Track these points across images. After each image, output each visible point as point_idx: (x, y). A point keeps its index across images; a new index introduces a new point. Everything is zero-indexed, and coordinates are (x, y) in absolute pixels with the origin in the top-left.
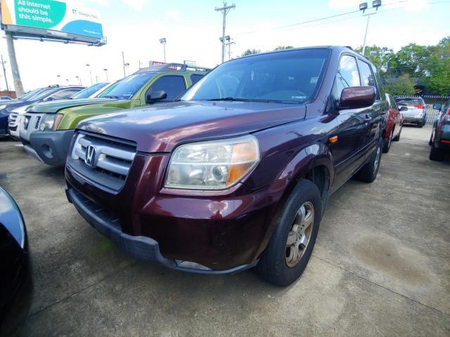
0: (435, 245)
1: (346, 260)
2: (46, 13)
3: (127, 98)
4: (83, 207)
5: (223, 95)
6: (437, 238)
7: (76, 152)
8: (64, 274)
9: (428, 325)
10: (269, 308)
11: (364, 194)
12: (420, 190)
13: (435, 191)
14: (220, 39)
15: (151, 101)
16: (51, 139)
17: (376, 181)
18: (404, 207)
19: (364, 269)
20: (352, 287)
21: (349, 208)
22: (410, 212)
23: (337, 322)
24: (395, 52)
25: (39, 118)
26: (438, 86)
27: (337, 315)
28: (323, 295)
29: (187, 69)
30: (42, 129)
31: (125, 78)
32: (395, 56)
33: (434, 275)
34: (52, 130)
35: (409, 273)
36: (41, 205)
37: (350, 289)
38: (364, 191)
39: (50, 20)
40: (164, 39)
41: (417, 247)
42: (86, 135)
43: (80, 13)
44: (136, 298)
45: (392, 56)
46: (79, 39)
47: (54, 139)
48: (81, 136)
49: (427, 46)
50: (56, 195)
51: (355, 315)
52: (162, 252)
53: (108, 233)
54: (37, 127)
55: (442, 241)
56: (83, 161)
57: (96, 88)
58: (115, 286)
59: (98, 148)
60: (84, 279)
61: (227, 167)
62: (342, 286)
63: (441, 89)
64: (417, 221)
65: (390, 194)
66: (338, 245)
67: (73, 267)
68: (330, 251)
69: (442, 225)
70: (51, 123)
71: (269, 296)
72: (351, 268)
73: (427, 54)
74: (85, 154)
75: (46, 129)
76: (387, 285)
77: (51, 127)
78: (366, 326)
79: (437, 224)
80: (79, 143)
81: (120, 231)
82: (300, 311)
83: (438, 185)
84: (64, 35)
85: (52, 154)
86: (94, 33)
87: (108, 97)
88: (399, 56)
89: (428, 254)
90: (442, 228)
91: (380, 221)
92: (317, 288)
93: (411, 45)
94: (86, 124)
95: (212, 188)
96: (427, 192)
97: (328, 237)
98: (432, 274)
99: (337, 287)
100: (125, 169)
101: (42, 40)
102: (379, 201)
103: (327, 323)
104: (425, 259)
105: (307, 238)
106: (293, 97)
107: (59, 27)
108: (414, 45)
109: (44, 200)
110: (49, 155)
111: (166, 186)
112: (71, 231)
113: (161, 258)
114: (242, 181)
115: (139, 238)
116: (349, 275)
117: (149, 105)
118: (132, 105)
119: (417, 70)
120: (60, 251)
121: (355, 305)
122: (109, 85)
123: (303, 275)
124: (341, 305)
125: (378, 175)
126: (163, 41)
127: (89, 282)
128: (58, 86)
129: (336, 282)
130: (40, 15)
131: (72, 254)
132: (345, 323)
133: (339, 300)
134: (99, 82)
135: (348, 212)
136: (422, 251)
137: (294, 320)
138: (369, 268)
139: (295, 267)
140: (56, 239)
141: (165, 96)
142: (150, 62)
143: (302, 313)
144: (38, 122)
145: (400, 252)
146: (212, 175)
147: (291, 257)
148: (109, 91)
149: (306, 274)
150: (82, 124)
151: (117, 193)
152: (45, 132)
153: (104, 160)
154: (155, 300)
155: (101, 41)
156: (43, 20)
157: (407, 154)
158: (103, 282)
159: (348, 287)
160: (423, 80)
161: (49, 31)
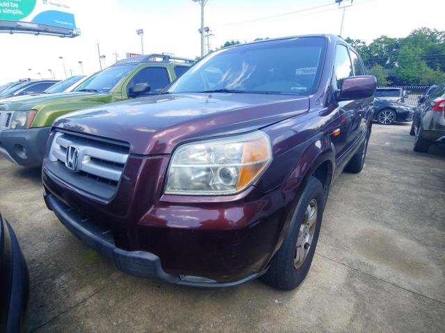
0: (430, 235)
1: (348, 255)
2: (16, 5)
3: (107, 91)
4: (66, 216)
5: (208, 87)
6: (431, 228)
7: (55, 154)
8: (48, 291)
9: (437, 320)
10: (278, 315)
11: (355, 185)
12: (406, 178)
13: (419, 180)
14: (199, 30)
15: (133, 94)
16: (24, 138)
17: (363, 171)
18: (394, 197)
19: (367, 265)
20: (359, 285)
21: (342, 200)
22: (401, 202)
23: (350, 325)
24: (368, 44)
25: (10, 114)
26: (408, 77)
27: (348, 318)
28: (331, 296)
29: (170, 60)
30: (14, 127)
31: (102, 71)
32: (367, 48)
33: (435, 266)
34: (24, 128)
35: (411, 266)
36: (17, 211)
37: (357, 286)
38: (353, 182)
39: (20, 12)
40: (141, 30)
41: (414, 238)
42: (65, 134)
43: (51, 4)
44: (133, 315)
45: (365, 48)
46: (50, 30)
47: (27, 137)
48: (58, 134)
49: (398, 38)
50: (33, 200)
51: (367, 315)
52: (165, 267)
53: (97, 247)
54: (7, 125)
55: (436, 231)
56: (63, 163)
57: (71, 81)
58: (107, 301)
59: (80, 148)
60: (71, 296)
61: (237, 168)
62: (349, 285)
63: (411, 80)
64: (407, 210)
65: (379, 184)
66: (337, 240)
67: (57, 281)
68: (331, 247)
69: (432, 214)
70: (23, 121)
71: (276, 301)
72: (354, 264)
73: (397, 46)
74: (65, 155)
75: (18, 126)
76: (393, 280)
77: (23, 124)
78: (380, 328)
79: (428, 213)
80: (58, 143)
81: (113, 246)
82: (311, 316)
83: (420, 173)
84: (35, 26)
85: (27, 154)
86: (66, 23)
87: (84, 90)
88: (371, 48)
89: (425, 245)
90: (433, 217)
91: (374, 212)
92: (323, 288)
93: (382, 37)
94: (64, 121)
95: (220, 193)
96: (413, 181)
97: (326, 232)
98: (433, 265)
99: (344, 287)
100: (116, 174)
101: (11, 33)
102: (370, 191)
103: (340, 327)
104: (423, 249)
105: (311, 236)
106: (293, 88)
107: (29, 18)
108: (385, 38)
109: (20, 204)
110: (23, 155)
111: (166, 192)
112: (52, 239)
113: (163, 274)
114: (254, 184)
115: (136, 254)
116: (354, 272)
117: (132, 99)
118: (113, 100)
119: (388, 62)
120: (41, 263)
121: (365, 304)
122: (86, 78)
123: (308, 275)
124: (351, 306)
125: (365, 165)
126: (140, 32)
127: (77, 299)
128: (29, 79)
129: (342, 280)
130: (10, 8)
131: (56, 266)
132: (358, 326)
133: (348, 300)
134: (73, 75)
135: (342, 204)
136: (419, 241)
137: (305, 326)
138: (371, 263)
139: (300, 268)
140: (37, 250)
141: (148, 89)
142: (127, 54)
143: (313, 319)
144: (9, 119)
145: (399, 245)
146: (219, 178)
147: (297, 258)
148: (86, 85)
149: (311, 273)
150: (60, 121)
151: (107, 202)
152: (17, 130)
153: (89, 162)
154: (154, 315)
155: (74, 32)
156: (13, 12)
157: (387, 143)
158: (94, 298)
159: (355, 284)
160: (393, 71)
161: (19, 23)
